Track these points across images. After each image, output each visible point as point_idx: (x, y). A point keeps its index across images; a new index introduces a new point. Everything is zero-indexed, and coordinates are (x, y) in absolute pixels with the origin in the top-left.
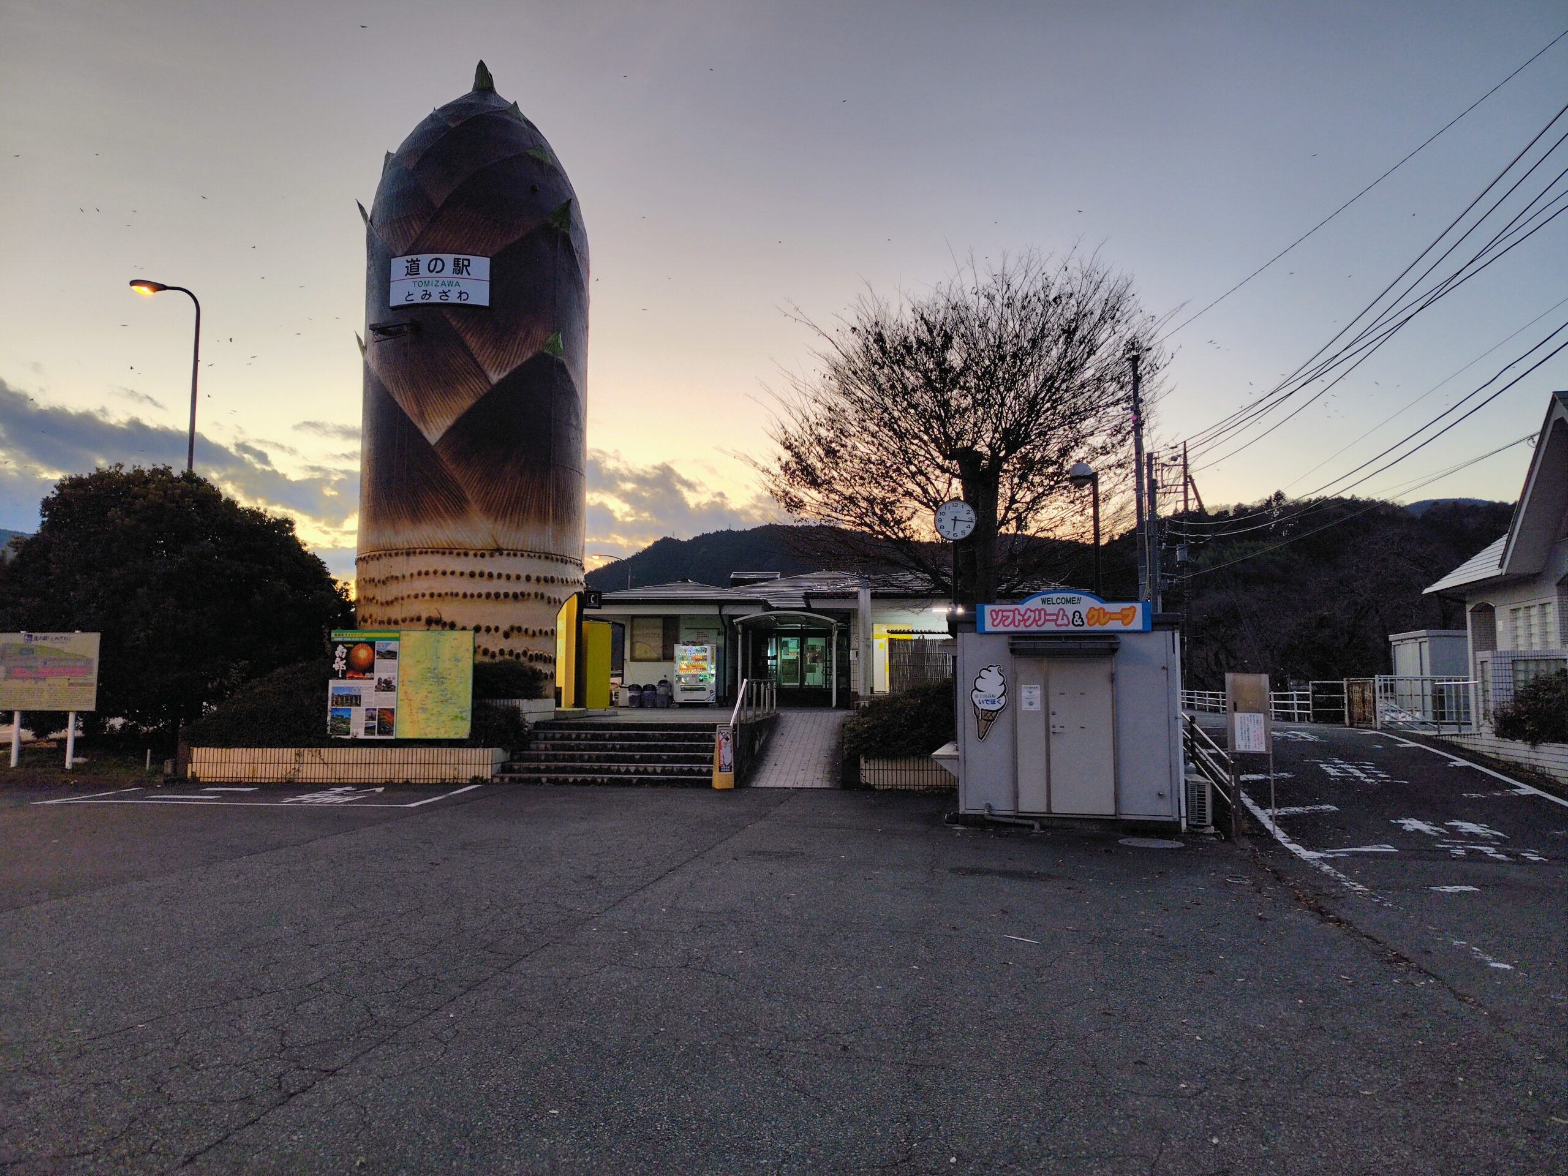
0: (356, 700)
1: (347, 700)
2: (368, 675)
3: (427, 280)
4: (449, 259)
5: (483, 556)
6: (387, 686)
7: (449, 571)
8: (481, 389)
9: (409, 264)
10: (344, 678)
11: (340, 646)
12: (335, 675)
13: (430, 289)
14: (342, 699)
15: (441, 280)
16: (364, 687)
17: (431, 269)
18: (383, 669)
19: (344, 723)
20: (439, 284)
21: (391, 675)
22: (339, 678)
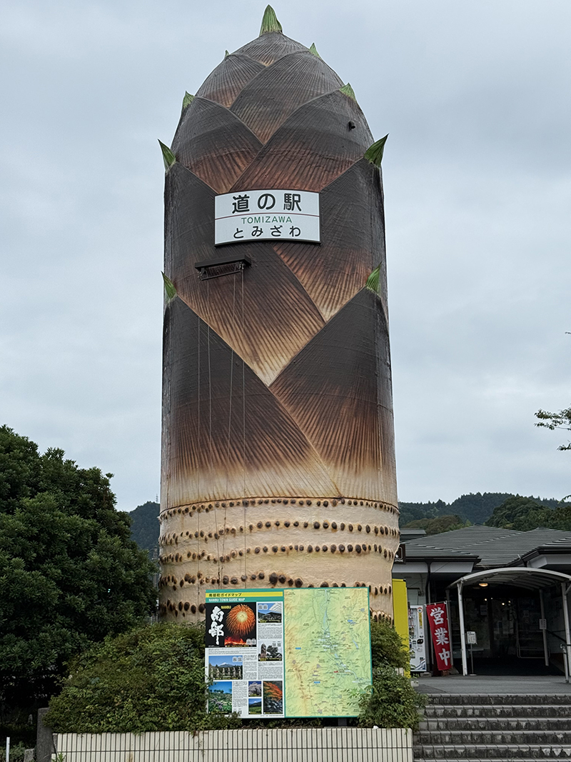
0: (237, 672)
1: (226, 672)
2: (249, 641)
3: (257, 216)
4: (279, 195)
5: (326, 505)
6: (271, 654)
7: (292, 522)
8: (316, 327)
9: (236, 201)
10: (222, 645)
11: (216, 607)
12: (210, 641)
13: (260, 226)
14: (221, 671)
15: (272, 216)
16: (245, 655)
17: (262, 205)
18: (267, 634)
19: (224, 699)
20: (270, 220)
21: (276, 640)
22: (216, 646)
